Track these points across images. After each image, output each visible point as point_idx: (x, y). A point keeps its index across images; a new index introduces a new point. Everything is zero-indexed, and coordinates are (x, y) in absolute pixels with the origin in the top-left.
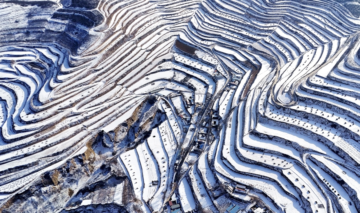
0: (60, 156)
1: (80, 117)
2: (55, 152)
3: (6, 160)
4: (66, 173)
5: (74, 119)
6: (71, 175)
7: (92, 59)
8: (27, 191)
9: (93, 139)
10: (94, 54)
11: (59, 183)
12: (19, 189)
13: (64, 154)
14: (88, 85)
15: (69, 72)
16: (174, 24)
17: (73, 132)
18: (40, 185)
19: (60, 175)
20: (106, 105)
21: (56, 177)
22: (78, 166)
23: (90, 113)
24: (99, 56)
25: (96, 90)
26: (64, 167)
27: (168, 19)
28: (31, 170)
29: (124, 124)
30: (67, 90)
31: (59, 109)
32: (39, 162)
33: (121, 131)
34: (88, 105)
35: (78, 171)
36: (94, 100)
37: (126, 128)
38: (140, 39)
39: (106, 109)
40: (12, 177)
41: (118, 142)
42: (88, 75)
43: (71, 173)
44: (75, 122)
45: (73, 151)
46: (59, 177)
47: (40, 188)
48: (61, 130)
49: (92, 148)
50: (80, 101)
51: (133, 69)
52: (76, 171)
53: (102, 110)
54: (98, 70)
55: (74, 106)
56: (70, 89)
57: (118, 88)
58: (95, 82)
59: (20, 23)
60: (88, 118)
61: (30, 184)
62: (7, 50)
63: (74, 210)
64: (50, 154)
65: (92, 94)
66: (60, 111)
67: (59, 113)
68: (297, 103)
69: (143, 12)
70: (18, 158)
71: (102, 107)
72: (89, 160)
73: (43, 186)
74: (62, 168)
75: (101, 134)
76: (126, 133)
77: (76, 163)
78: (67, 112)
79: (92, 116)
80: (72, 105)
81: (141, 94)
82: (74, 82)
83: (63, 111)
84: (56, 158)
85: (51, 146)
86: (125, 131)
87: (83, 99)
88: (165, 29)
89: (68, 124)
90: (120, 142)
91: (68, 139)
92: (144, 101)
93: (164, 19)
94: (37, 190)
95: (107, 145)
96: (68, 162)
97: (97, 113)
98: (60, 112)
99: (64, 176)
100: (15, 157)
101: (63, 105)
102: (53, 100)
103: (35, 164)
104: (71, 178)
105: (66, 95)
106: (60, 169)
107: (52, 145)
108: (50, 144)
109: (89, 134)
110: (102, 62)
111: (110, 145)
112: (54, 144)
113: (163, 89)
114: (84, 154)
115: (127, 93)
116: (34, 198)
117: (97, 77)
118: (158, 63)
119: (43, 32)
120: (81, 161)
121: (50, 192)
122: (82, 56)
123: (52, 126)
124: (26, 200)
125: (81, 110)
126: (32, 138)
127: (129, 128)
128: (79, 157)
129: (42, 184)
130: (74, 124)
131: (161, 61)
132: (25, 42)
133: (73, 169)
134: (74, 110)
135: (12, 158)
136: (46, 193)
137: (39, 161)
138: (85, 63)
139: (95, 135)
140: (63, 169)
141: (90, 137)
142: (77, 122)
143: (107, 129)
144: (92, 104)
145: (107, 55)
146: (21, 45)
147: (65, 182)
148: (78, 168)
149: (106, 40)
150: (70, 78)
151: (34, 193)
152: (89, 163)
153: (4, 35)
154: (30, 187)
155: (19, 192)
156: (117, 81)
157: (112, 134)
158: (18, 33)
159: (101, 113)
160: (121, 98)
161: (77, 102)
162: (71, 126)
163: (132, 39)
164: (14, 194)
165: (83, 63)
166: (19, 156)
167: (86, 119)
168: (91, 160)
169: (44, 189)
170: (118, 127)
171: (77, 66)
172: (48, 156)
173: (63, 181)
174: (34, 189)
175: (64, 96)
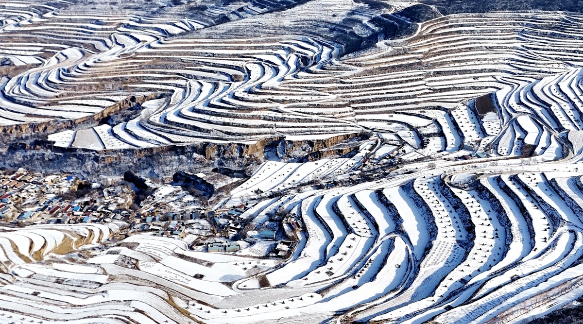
0: (230, 137)
1: (280, 115)
2: (229, 131)
3: (194, 117)
4: (221, 154)
5: (273, 114)
6: (224, 158)
7: (350, 70)
8: (183, 148)
9: (271, 140)
10: (357, 66)
11: (211, 159)
12: (180, 142)
13: (234, 137)
14: (318, 92)
15: (314, 72)
16: (515, 74)
17: (260, 124)
18: (195, 149)
19: (216, 152)
20: (315, 117)
21: (211, 151)
22: (236, 154)
23: (291, 117)
24: (359, 70)
25: (320, 100)
26: (224, 146)
27: (513, 66)
28: (199, 134)
29: (311, 143)
30: (293, 87)
31: (269, 99)
32: (211, 132)
33: (302, 147)
34: (298, 109)
35: (233, 159)
36: (309, 107)
37: (311, 148)
38: (439, 73)
39: (311, 121)
40: (184, 132)
41: (291, 157)
42: (330, 83)
43: (226, 156)
44: (270, 117)
45: (243, 139)
46: (213, 153)
47: (193, 152)
48: (253, 117)
49: (264, 149)
50: (294, 102)
51: (386, 99)
52: (231, 158)
53: (305, 119)
54: (344, 83)
55: (286, 103)
56: (297, 87)
57: (347, 109)
58: (329, 93)
59: (336, 18)
60: (286, 119)
61: (189, 144)
62: (301, 40)
63: (189, 175)
64: (225, 130)
65: (312, 101)
66: (269, 101)
67: (266, 102)
68: (468, 188)
69: (486, 47)
70: (202, 121)
71: (308, 117)
72: (250, 156)
73: (197, 153)
74: (221, 146)
75: (282, 139)
76: (307, 154)
77: (236, 150)
78: (274, 105)
79: (291, 120)
80: (283, 101)
81: (362, 126)
82: (309, 83)
83: (271, 103)
84: (227, 136)
85: (233, 126)
86: (307, 151)
87: (300, 101)
88: (493, 77)
89: (263, 116)
90: (292, 159)
91: (250, 127)
92: (356, 134)
93: (509, 64)
94: (190, 152)
95: (278, 152)
96: (230, 144)
97: (299, 120)
99: (219, 155)
100: (201, 119)
101: (276, 97)
102: (273, 89)
103: (208, 131)
104: (224, 162)
105: (289, 90)
106: (219, 146)
107: (233, 124)
108: (233, 123)
109: (271, 133)
110: (357, 78)
111: (280, 155)
112: (235, 125)
113: (393, 132)
114: (248, 146)
115: (352, 118)
116: (184, 157)
117: (336, 89)
118: (426, 107)
119: (346, 33)
120: (241, 151)
121: (198, 161)
122: (341, 62)
123: (250, 109)
124: (178, 156)
125: (289, 110)
126: (226, 111)
127: (313, 151)
128: (242, 147)
129: (197, 149)
130: (268, 118)
131: (431, 106)
132: (323, 37)
133: (230, 154)
134: (282, 107)
135: (199, 118)
136: (195, 159)
138: (338, 70)
139: (275, 137)
140: (222, 148)
141: (269, 136)
142: (272, 117)
143: (288, 138)
144: (303, 110)
145: (371, 72)
146: (316, 39)
147: (216, 161)
148: (235, 156)
149: (387, 57)
150: (308, 77)
151: (186, 153)
152: (248, 159)
153: (311, 24)
154: (187, 146)
155: (177, 145)
156: (353, 102)
157: (290, 145)
158: (326, 27)
159: (302, 122)
160: (337, 120)
161: (291, 101)
162: (265, 119)
163: (425, 69)
164: (173, 144)
165: (335, 69)
166: (204, 119)
167: (283, 120)
168: (253, 157)
169: (195, 155)
170: (301, 142)
171: (327, 70)
172: (221, 131)
173: (214, 160)
174: (189, 150)
175: (286, 90)
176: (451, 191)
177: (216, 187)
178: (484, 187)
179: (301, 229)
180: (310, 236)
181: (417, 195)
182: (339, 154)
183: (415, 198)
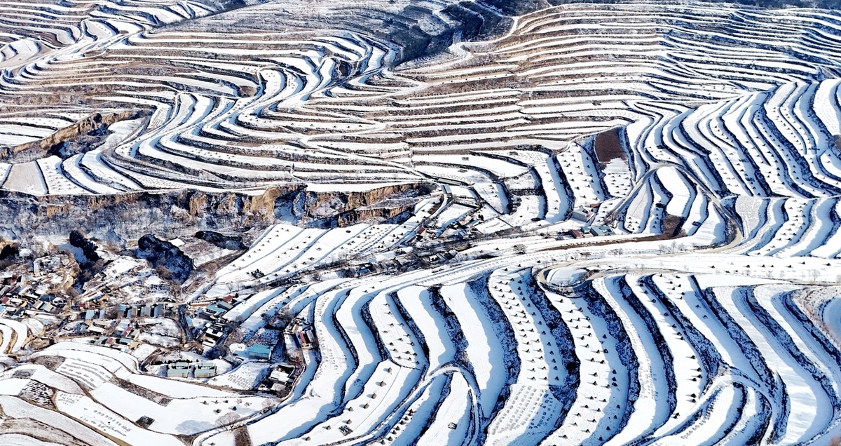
0: (227, 183)
1: (301, 152)
2: (225, 174)
3: (178, 151)
4: (212, 208)
5: (291, 150)
6: (215, 215)
7: (408, 86)
8: (157, 196)
9: (285, 189)
10: (419, 80)
11: (197, 214)
12: (154, 188)
13: (231, 183)
14: (359, 118)
15: (354, 88)
16: (657, 99)
17: (271, 165)
18: (174, 199)
19: (205, 205)
20: (352, 157)
21: (197, 203)
22: (234, 210)
23: (318, 155)
24: (422, 86)
25: (361, 130)
26: (216, 197)
27: (654, 86)
28: (183, 176)
29: (343, 197)
30: (323, 110)
31: (287, 127)
32: (200, 174)
33: (330, 203)
34: (328, 144)
35: (229, 216)
36: (345, 141)
37: (343, 204)
38: (541, 94)
39: (346, 162)
40: (161, 173)
41: (313, 217)
42: (377, 105)
43: (219, 211)
44: (287, 154)
45: (245, 187)
46: (199, 205)
47: (172, 204)
48: (262, 154)
49: (276, 202)
50: (323, 132)
51: (460, 132)
52: (227, 215)
53: (338, 159)
54: (398, 105)
55: (311, 134)
56: (329, 110)
57: (401, 145)
58: (375, 120)
59: (394, 5)
60: (309, 159)
61: (166, 191)
62: (342, 36)
63: (160, 241)
64: (220, 172)
65: (350, 131)
66: (287, 129)
67: (283, 132)
68: (573, 295)
69: (614, 55)
70: (189, 156)
71: (343, 156)
72: (254, 213)
73: (177, 205)
74: (211, 197)
75: (301, 188)
76: (337, 213)
77: (234, 203)
78: (293, 136)
79: (316, 160)
80: (307, 131)
81: (422, 173)
82: (346, 104)
83: (290, 133)
84: (221, 182)
85: (233, 166)
86: (337, 208)
87: (331, 131)
88: (624, 102)
89: (277, 151)
90: (315, 219)
91: (257, 169)
93: (648, 83)
94: (168, 204)
95: (295, 209)
96: (225, 194)
97: (328, 160)
98: (286, 131)
99: (208, 209)
100: (187, 153)
101: (297, 125)
102: (293, 111)
103: (196, 173)
104: (215, 220)
105: (317, 115)
106: (210, 196)
107: (233, 164)
108: (232, 161)
109: (286, 179)
110: (417, 98)
111: (298, 214)
112: (236, 164)
114: (251, 198)
115: (407, 160)
116: (158, 211)
117: (386, 114)
118: (519, 146)
119: (408, 29)
120: (241, 205)
121: (178, 217)
122: (396, 74)
123: (258, 141)
124: (150, 208)
125: (314, 144)
126: (223, 143)
127: (347, 209)
128: (243, 199)
129: (176, 199)
130: (284, 155)
131: (527, 146)
132: (373, 33)
133: (224, 209)
134: (304, 139)
135: (184, 152)
136: (173, 214)
137: (202, 173)
138: (390, 85)
139: (291, 186)
140: (214, 199)
141: (283, 183)
142: (290, 155)
143: (311, 187)
144: (335, 145)
145: (439, 90)
146: (363, 36)
147: (204, 218)
148: (232, 212)
149: (464, 67)
150: (345, 95)
151: (162, 204)
152: (250, 218)
153: (358, 14)
154: (164, 194)
155: (150, 192)
156: (410, 135)
157: (312, 198)
158: (379, 18)
159: (333, 164)
160: (385, 162)
161: (318, 131)
162: (278, 157)
163: (521, 87)
164: (145, 191)
165: (387, 83)
166: (191, 154)
167: (305, 159)
168: (258, 215)
169: (175, 208)
170: (330, 195)
171: (373, 85)
172: (214, 173)
173: (202, 217)
174: (166, 200)
175: (312, 114)
176: (546, 297)
177: (197, 264)
178: (598, 293)
179: (310, 346)
180: (323, 360)
181: (492, 301)
182: (384, 216)
183: (489, 306)
